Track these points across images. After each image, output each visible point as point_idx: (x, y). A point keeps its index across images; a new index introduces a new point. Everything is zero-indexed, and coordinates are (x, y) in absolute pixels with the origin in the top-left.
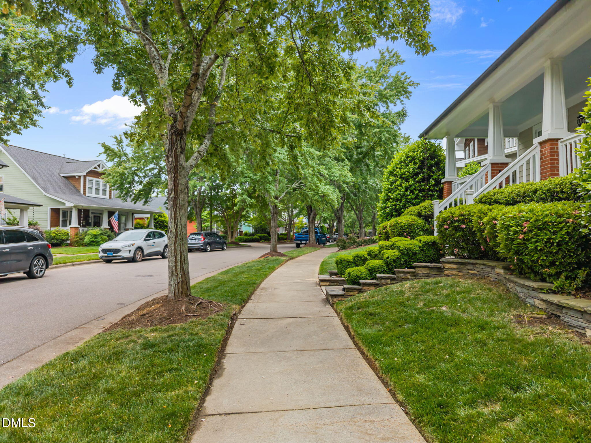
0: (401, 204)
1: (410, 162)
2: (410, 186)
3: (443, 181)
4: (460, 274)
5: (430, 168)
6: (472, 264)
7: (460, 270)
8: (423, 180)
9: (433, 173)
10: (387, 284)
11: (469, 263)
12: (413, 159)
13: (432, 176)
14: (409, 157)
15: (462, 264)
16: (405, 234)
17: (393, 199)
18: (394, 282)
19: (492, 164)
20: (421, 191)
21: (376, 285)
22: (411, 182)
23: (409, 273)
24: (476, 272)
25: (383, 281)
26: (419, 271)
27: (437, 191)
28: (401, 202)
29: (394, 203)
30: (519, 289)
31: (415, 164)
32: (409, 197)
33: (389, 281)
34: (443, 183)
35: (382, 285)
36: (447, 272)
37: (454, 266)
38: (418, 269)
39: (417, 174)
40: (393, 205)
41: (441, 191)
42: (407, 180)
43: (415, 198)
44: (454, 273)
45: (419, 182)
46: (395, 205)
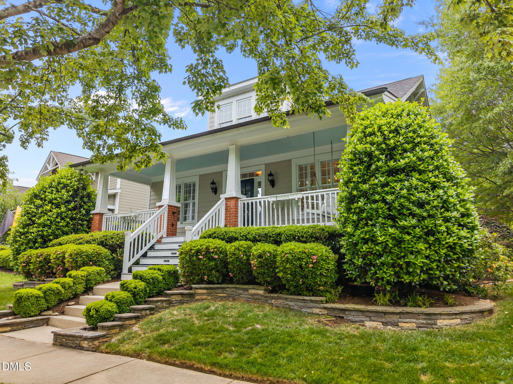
0: (50, 231)
1: (63, 188)
2: (62, 213)
3: (92, 212)
4: (209, 298)
5: (82, 198)
6: (222, 288)
7: (209, 294)
8: (74, 208)
9: (85, 203)
10: (147, 315)
11: (218, 288)
12: (65, 186)
13: (83, 206)
14: (61, 184)
15: (212, 289)
16: (91, 263)
17: (40, 224)
18: (152, 312)
19: (169, 206)
20: (72, 219)
21: (137, 318)
22: (63, 209)
23: (165, 301)
24: (225, 295)
25: (143, 312)
26: (174, 298)
27: (86, 220)
28: (50, 229)
29: (41, 228)
30: (290, 303)
31: (68, 191)
32: (61, 224)
33: (148, 312)
34: (93, 214)
35: (142, 317)
36: (197, 297)
37: (205, 291)
38: (173, 297)
39: (68, 202)
40: (39, 231)
41: (90, 221)
42: (58, 206)
43: (67, 226)
44: (204, 297)
45: (70, 210)
46: (42, 231)
